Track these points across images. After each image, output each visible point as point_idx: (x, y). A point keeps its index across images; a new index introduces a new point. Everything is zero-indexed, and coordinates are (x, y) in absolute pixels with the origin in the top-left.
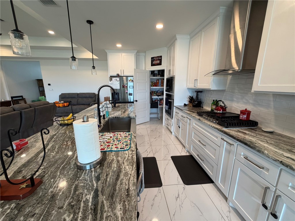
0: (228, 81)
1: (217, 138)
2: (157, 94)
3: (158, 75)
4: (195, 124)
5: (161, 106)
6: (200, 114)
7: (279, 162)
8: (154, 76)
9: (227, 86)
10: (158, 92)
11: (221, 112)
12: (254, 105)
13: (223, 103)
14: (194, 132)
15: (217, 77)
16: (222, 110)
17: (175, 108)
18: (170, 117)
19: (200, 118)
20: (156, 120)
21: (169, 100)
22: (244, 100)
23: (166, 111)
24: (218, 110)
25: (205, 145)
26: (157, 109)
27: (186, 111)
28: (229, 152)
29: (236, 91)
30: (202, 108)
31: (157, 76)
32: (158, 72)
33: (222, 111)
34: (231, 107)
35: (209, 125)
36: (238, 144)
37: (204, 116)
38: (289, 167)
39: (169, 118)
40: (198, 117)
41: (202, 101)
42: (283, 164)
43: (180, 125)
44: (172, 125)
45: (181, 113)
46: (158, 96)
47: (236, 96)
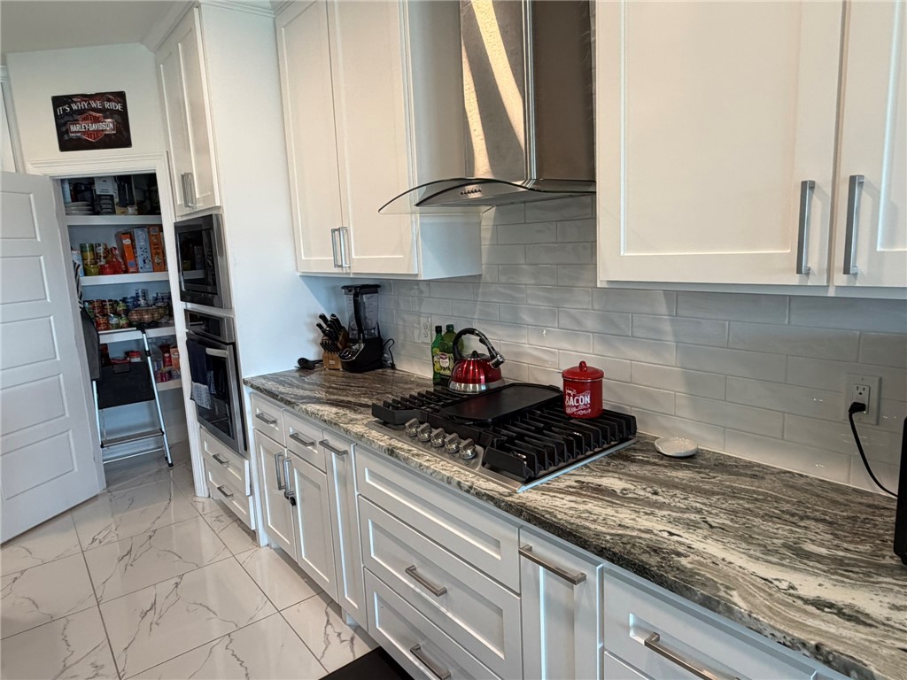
0: (486, 235)
1: (496, 544)
2: (135, 317)
3: (125, 203)
4: (373, 475)
5: (170, 385)
6: (390, 416)
7: (808, 654)
8: (95, 211)
9: (484, 260)
10: (142, 302)
11: (483, 388)
12: (603, 337)
13: (481, 341)
14: (373, 523)
15: (437, 217)
16: (482, 377)
17: (251, 390)
18: (234, 448)
19: (395, 443)
20: (155, 467)
21: (210, 351)
22: (565, 322)
23: (203, 414)
24: (467, 382)
25: (445, 592)
26: (150, 407)
27: (312, 407)
28: (567, 616)
29: (526, 280)
30: (389, 371)
31: (113, 212)
32: (121, 189)
33: (487, 381)
34: (518, 354)
35: (449, 483)
36: (602, 569)
37: (411, 426)
38: (854, 673)
39: (226, 453)
40: (382, 438)
41: (388, 334)
42: (827, 662)
43: (293, 484)
44: (252, 493)
45: (287, 423)
46: (142, 327)
47: (530, 302)
